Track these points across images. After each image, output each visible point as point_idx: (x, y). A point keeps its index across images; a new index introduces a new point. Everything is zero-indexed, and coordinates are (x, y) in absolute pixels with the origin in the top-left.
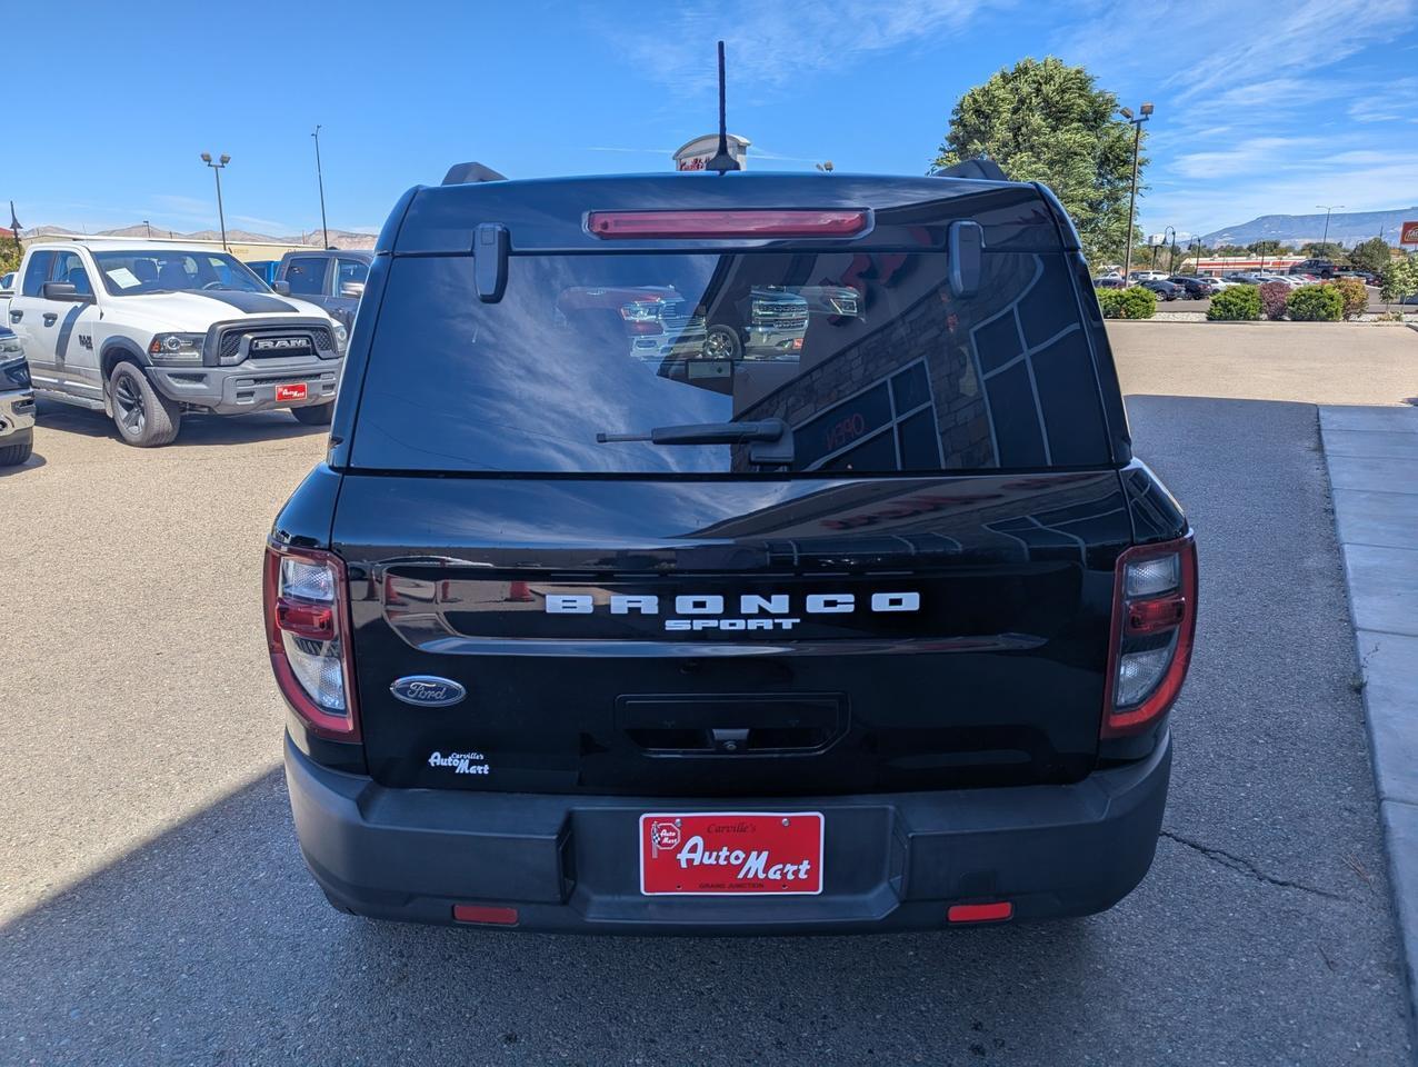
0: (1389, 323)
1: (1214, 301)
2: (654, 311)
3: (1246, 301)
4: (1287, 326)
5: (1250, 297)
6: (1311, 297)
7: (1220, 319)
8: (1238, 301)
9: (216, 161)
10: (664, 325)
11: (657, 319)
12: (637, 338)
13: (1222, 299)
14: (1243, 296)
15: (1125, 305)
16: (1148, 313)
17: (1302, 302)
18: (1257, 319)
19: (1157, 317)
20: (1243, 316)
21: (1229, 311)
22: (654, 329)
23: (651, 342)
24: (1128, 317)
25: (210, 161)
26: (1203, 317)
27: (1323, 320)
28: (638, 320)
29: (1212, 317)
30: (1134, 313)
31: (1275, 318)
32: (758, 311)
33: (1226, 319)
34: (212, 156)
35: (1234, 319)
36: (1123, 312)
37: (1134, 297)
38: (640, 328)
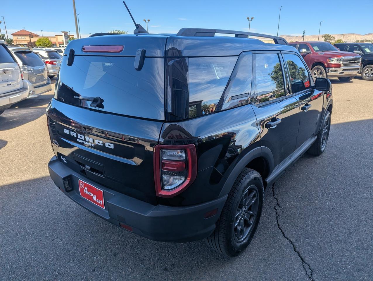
2: (339, 60)
9: (250, 19)
10: (342, 65)
11: (339, 63)
12: (331, 69)
22: (339, 66)
23: (336, 70)
25: (249, 19)
28: (333, 63)
34: (249, 18)
38: (333, 66)
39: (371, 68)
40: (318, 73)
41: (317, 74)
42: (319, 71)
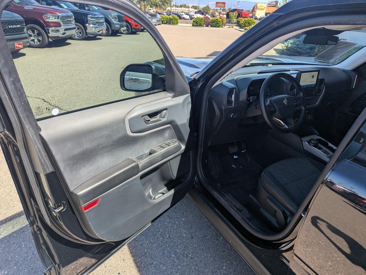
0: (231, 28)
1: (193, 21)
2: (57, 18)
3: (201, 21)
4: (209, 28)
5: (202, 20)
6: (215, 21)
7: (195, 26)
8: (199, 21)
10: (62, 23)
11: (58, 21)
12: (51, 29)
13: (195, 20)
14: (200, 20)
15: (172, 21)
16: (177, 23)
17: (213, 22)
18: (203, 26)
19: (179, 24)
20: (200, 25)
21: (197, 24)
24: (173, 24)
26: (191, 25)
27: (218, 27)
28: (50, 21)
29: (193, 26)
30: (174, 23)
31: (207, 26)
32: (90, 19)
33: (197, 26)
35: (198, 26)
36: (171, 23)
37: (174, 19)
38: (52, 24)
39: (78, 27)
40: (35, 34)
41: (33, 36)
42: (36, 32)
